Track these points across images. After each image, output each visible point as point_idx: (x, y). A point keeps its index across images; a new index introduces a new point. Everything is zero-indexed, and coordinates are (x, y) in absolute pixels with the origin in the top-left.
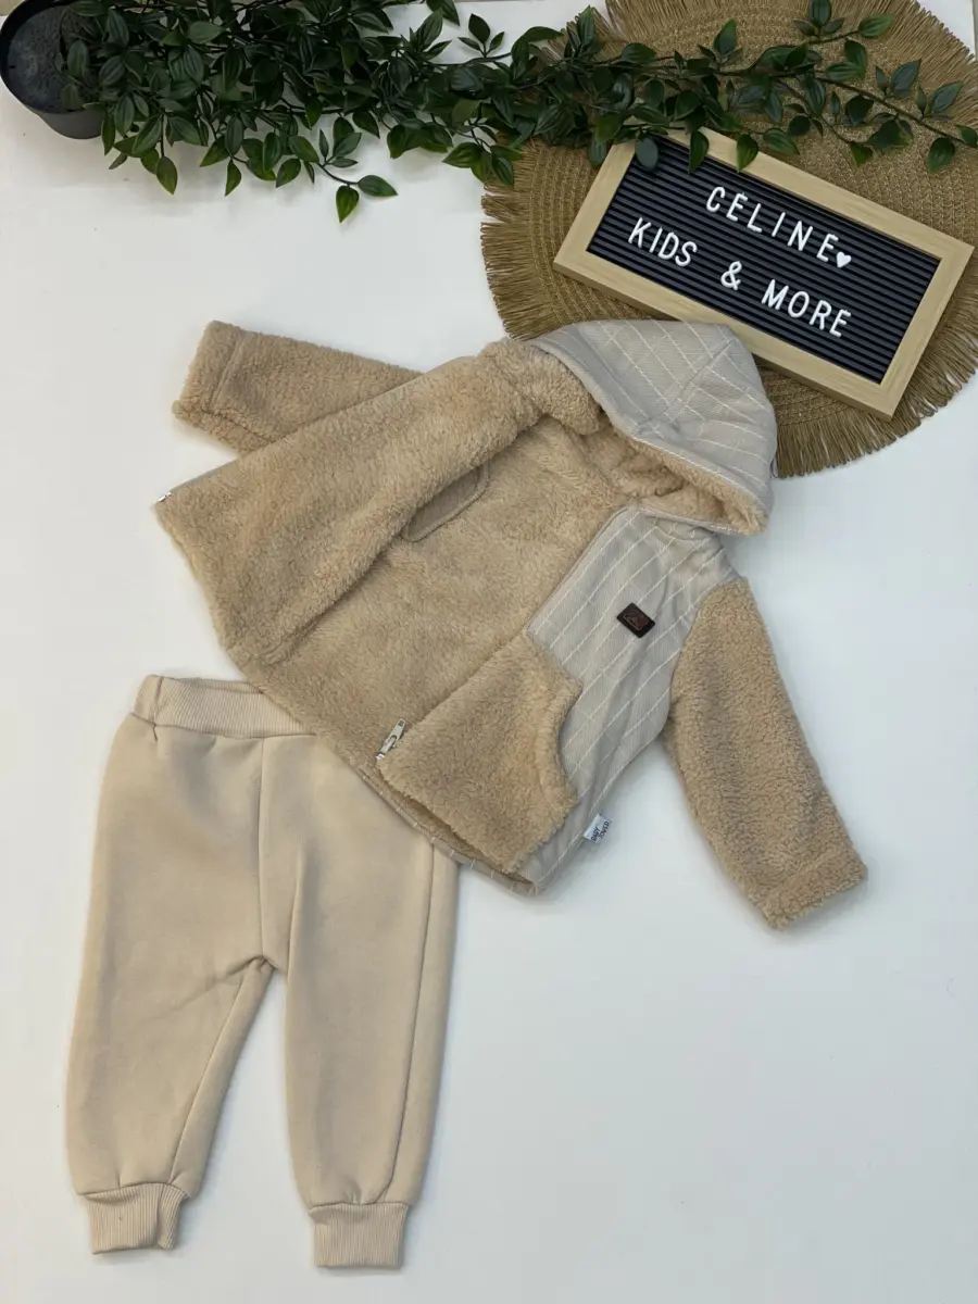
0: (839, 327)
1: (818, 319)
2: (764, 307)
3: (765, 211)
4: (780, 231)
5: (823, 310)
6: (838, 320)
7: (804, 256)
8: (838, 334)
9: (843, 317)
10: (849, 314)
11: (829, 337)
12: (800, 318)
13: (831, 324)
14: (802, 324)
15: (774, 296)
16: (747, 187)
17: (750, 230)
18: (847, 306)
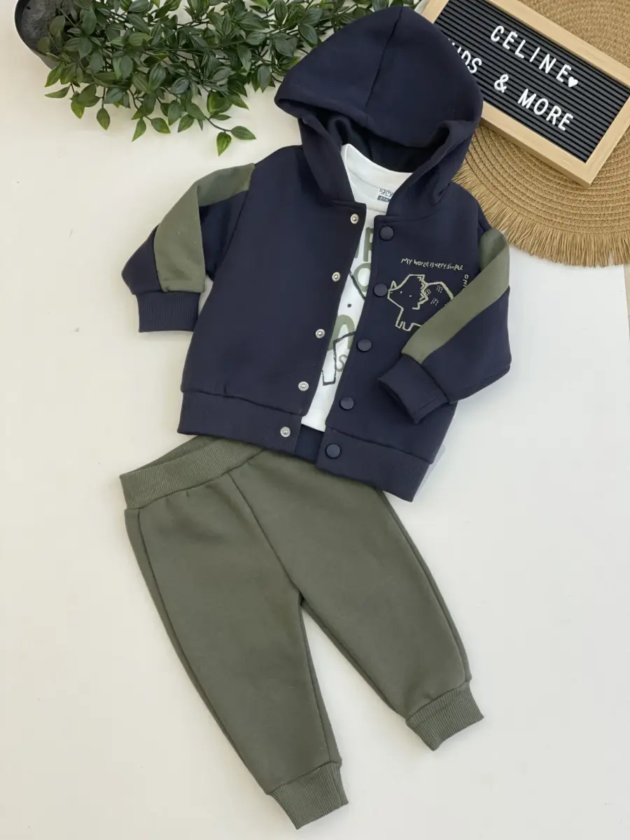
0: (565, 124)
1: (552, 117)
2: (519, 106)
3: (528, 46)
4: (535, 59)
5: (556, 112)
6: (564, 120)
7: (549, 77)
8: (564, 129)
9: (568, 118)
10: (572, 117)
11: (557, 129)
12: (541, 116)
13: (560, 121)
14: (541, 119)
15: (527, 99)
16: (518, 28)
17: (517, 56)
18: (573, 112)
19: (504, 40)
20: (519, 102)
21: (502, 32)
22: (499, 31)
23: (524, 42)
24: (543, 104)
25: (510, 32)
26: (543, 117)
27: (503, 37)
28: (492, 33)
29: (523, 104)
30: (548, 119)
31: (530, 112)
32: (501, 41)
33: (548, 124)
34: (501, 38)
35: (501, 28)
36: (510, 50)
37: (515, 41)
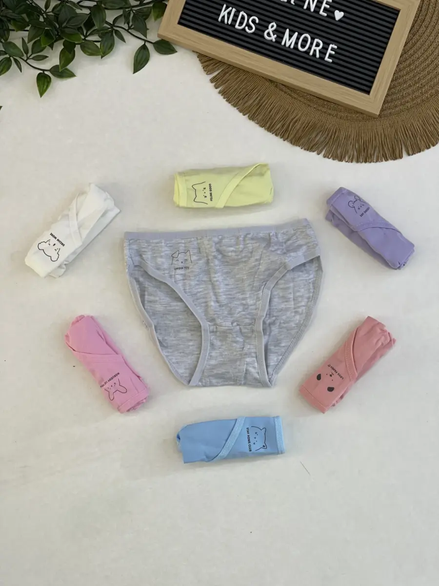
0: (331, 56)
1: (315, 51)
2: (284, 48)
5: (318, 45)
6: (329, 51)
7: (315, 14)
8: (330, 60)
9: (332, 49)
10: (336, 47)
11: (325, 63)
12: (305, 52)
13: (325, 54)
14: (306, 55)
15: (289, 40)
18: (335, 42)
20: (283, 43)
24: (305, 40)
26: (307, 52)
29: (287, 45)
30: (311, 53)
31: (295, 51)
33: (313, 58)
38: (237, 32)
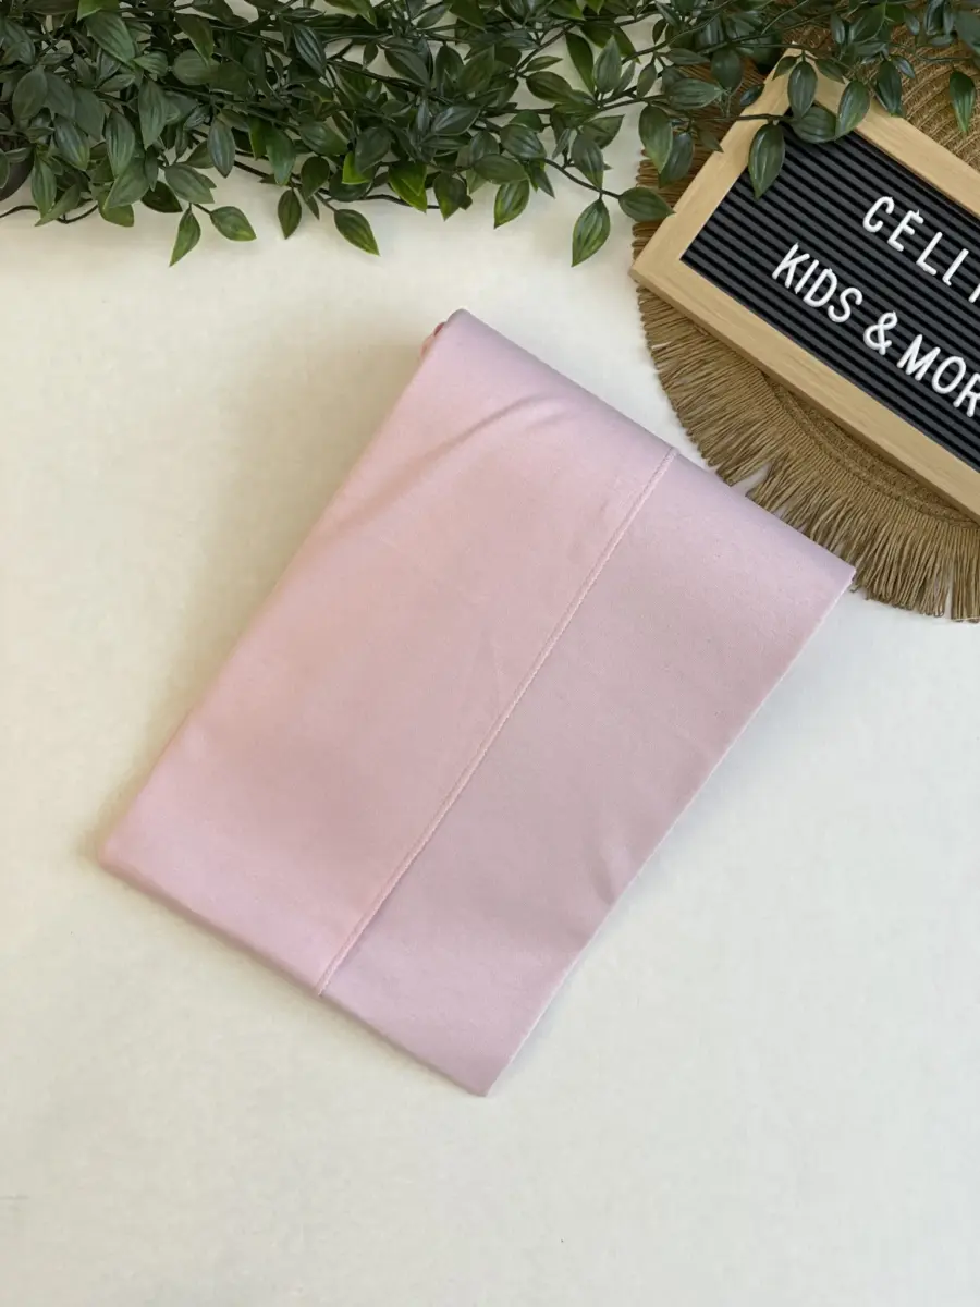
1: (968, 399)
2: (901, 374)
3: (945, 245)
4: (957, 274)
12: (945, 396)
14: (945, 404)
15: (917, 360)
16: (928, 203)
17: (920, 268)
19: (892, 229)
20: (901, 364)
21: (890, 210)
22: (884, 207)
23: (939, 235)
24: (952, 371)
25: (907, 210)
26: (950, 398)
27: (892, 221)
28: (866, 211)
29: (910, 371)
30: (958, 403)
31: (922, 388)
32: (886, 231)
33: (959, 415)
34: (886, 224)
35: (890, 201)
36: (905, 252)
37: (918, 231)
38: (804, 310)
